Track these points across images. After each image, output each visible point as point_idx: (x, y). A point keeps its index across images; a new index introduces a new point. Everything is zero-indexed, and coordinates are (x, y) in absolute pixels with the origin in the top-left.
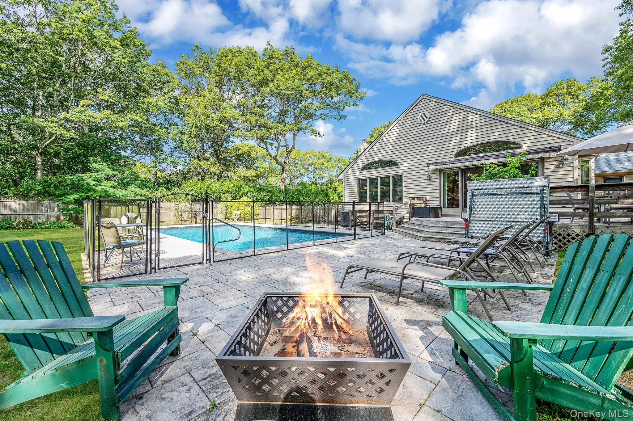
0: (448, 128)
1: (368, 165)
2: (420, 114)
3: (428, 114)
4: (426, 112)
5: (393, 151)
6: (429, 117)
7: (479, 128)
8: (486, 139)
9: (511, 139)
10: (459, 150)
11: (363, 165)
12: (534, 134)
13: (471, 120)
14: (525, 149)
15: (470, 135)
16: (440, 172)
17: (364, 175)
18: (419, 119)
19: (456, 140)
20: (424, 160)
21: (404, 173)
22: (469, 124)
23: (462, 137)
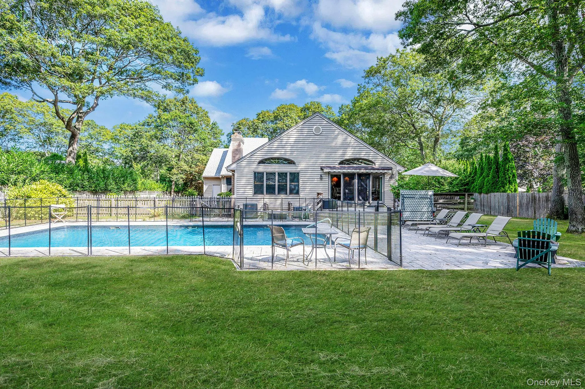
0: (335, 143)
1: (266, 160)
2: (315, 127)
3: (321, 129)
4: (319, 127)
5: (292, 152)
6: (321, 131)
7: (354, 147)
8: (357, 155)
9: (370, 158)
10: (342, 160)
11: (260, 159)
12: (381, 158)
13: (349, 141)
14: (377, 166)
15: (349, 151)
16: (329, 173)
17: (262, 168)
18: (314, 131)
19: (340, 152)
20: (317, 163)
21: (301, 171)
22: (348, 143)
23: (344, 151)
